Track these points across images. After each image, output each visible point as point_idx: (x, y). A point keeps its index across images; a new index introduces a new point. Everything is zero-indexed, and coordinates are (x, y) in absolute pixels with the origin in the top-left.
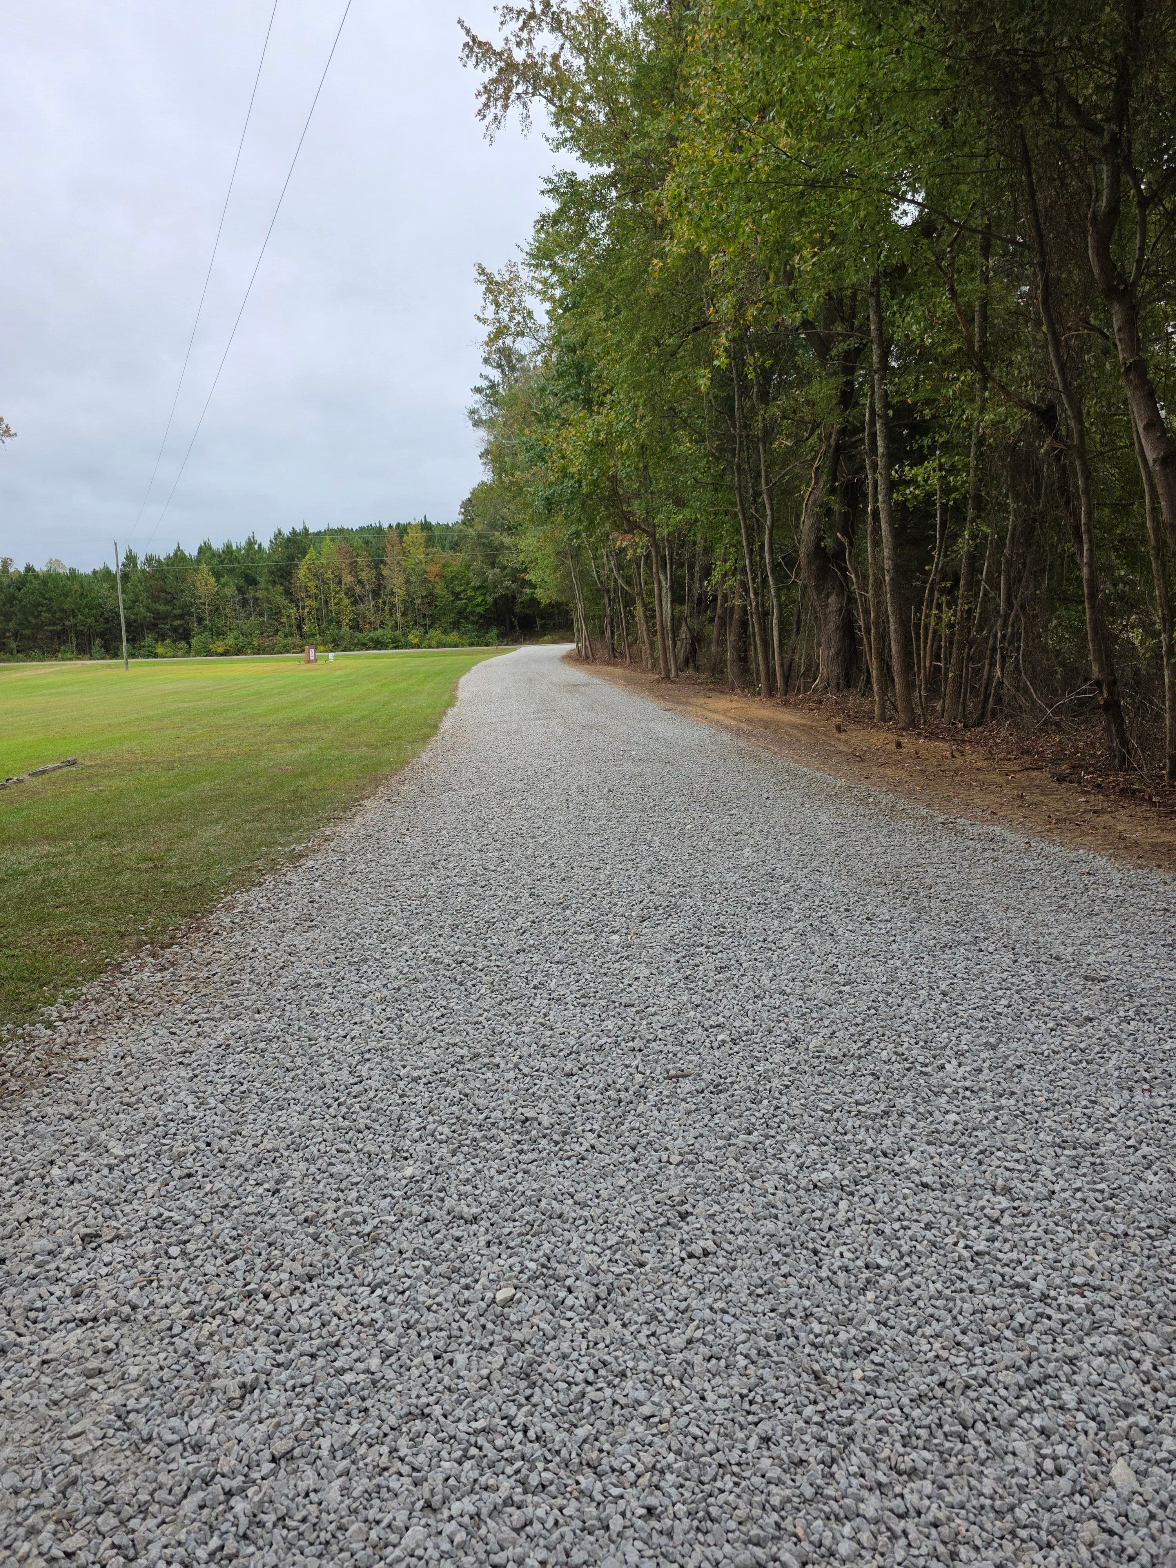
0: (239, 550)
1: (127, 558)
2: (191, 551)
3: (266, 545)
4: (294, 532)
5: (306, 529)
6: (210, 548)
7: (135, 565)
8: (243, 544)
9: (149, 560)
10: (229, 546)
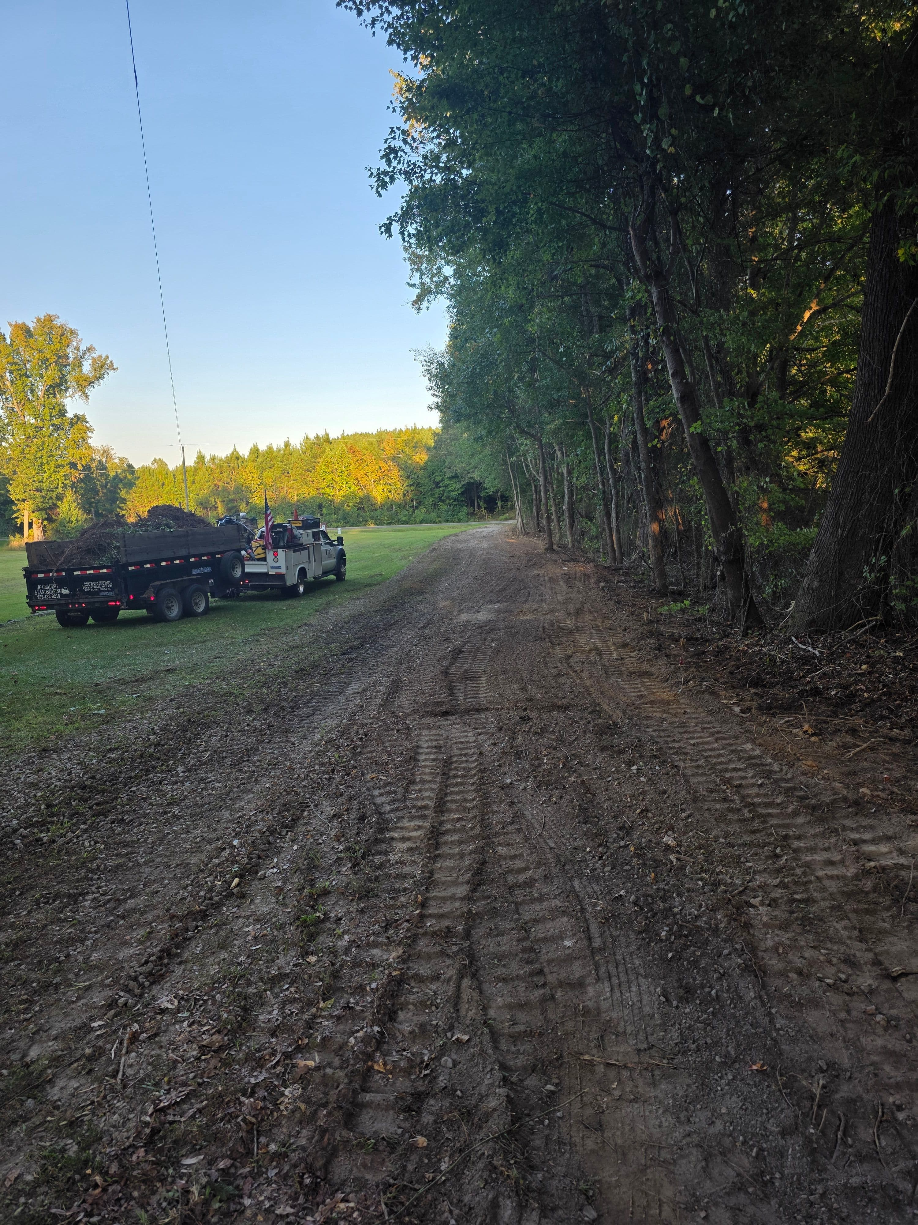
0: (279, 450)
1: (198, 457)
2: (244, 452)
3: (299, 446)
4: (317, 437)
5: (327, 434)
6: (258, 450)
7: (204, 463)
8: (282, 446)
9: (213, 459)
10: (270, 448)
